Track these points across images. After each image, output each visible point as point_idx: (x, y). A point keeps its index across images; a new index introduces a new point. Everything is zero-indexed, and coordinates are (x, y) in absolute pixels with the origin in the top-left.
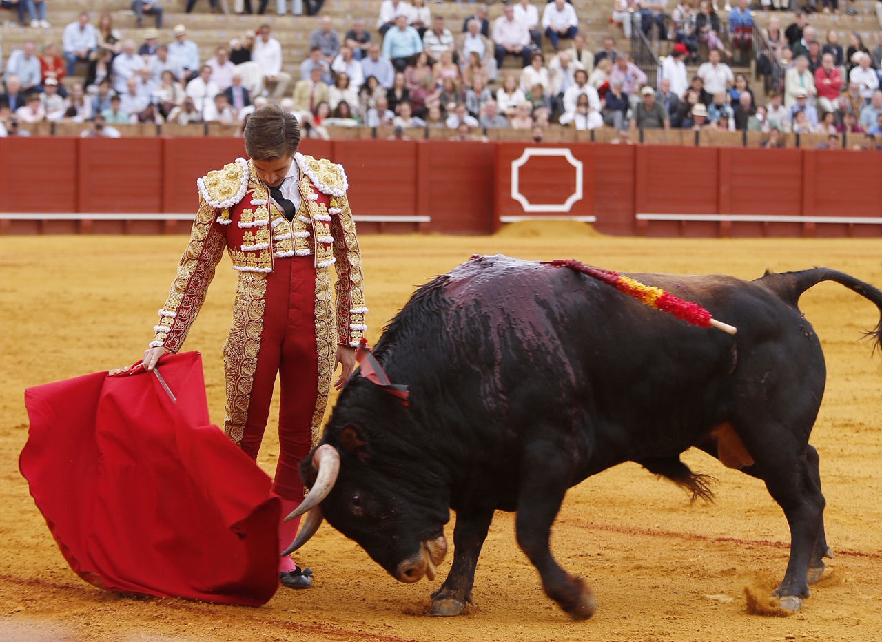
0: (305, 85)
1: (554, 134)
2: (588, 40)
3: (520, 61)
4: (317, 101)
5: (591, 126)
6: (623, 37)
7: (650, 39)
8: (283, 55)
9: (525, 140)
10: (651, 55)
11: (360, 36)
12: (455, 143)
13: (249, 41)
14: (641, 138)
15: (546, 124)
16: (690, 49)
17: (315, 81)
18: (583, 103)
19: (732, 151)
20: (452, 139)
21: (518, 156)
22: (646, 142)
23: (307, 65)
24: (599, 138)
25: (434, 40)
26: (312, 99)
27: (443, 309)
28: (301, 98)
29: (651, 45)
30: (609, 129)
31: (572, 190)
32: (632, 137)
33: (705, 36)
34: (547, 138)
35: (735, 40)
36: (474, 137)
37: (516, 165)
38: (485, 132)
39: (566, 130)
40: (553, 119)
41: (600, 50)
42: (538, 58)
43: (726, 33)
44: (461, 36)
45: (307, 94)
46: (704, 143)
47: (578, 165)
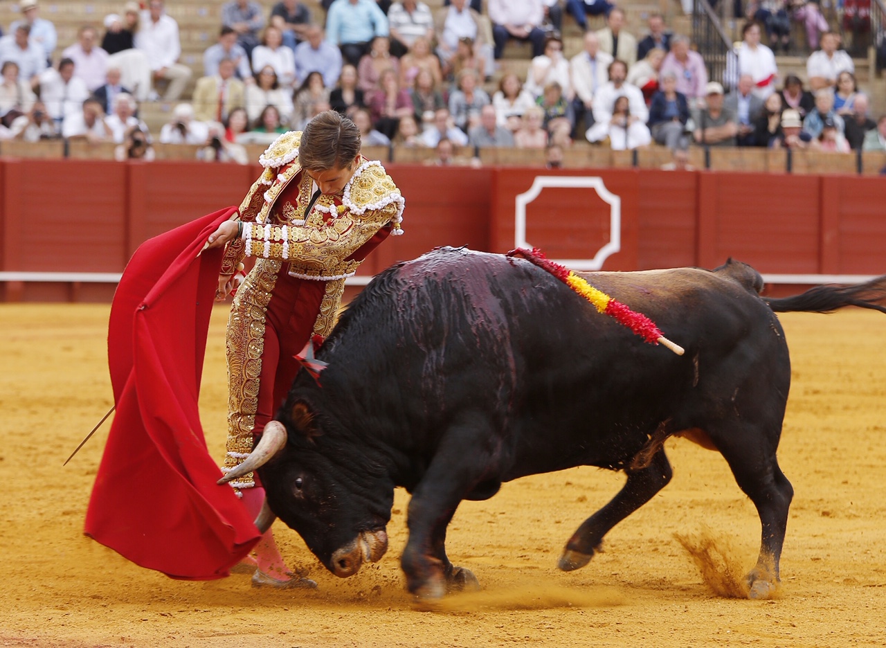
0: (211, 83)
1: (578, 156)
2: (630, 17)
3: (528, 48)
4: (227, 108)
5: (633, 144)
6: (681, 13)
7: (721, 15)
8: (181, 40)
9: (535, 164)
10: (722, 41)
11: (294, 12)
12: (433, 170)
13: (131, 18)
14: (707, 162)
15: (567, 141)
16: (779, 30)
17: (225, 78)
18: (620, 109)
19: (841, 181)
20: (428, 163)
21: (526, 188)
22: (715, 168)
23: (214, 53)
24: (645, 162)
25: (404, 18)
26: (221, 104)
27: (395, 290)
28: (204, 103)
29: (723, 25)
30: (658, 149)
31: (605, 239)
32: (693, 160)
33: (802, 12)
34: (568, 162)
35: (846, 18)
36: (461, 161)
37: (522, 201)
38: (477, 152)
39: (596, 150)
40: (577, 134)
41: (645, 32)
42: (554, 44)
43: (831, 8)
44: (442, 12)
45: (213, 96)
46: (799, 169)
47: (614, 201)
